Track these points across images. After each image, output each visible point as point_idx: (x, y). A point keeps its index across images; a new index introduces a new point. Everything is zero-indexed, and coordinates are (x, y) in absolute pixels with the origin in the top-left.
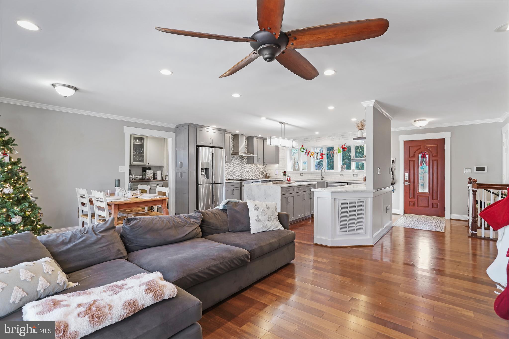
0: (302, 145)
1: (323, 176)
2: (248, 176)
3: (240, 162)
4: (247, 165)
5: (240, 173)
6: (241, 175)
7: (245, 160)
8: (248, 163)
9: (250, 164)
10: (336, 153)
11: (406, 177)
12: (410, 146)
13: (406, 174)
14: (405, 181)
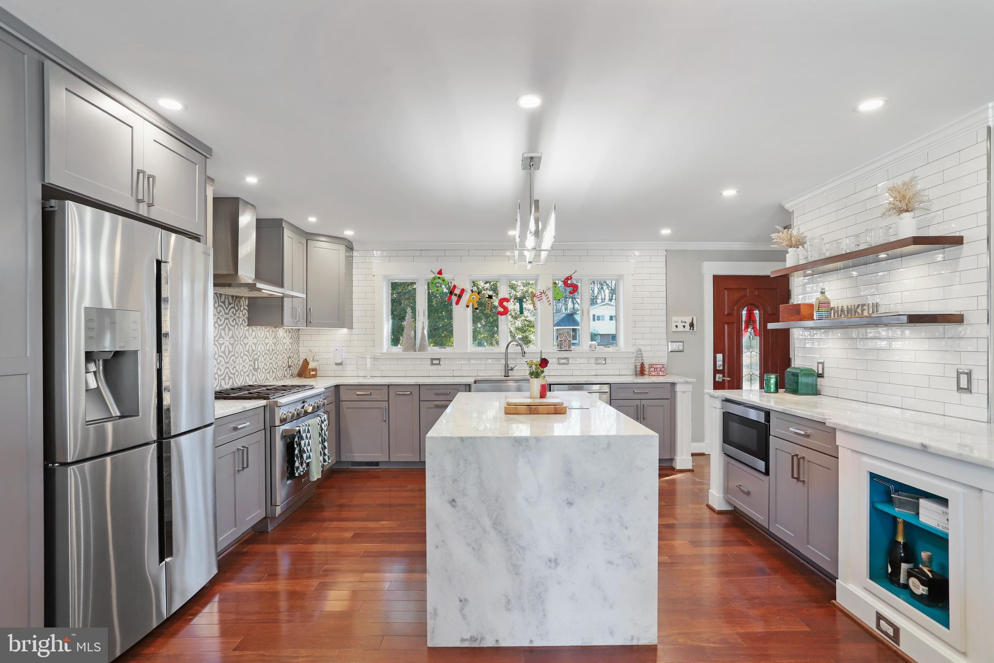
0: (437, 270)
1: (511, 366)
2: (253, 375)
3: (226, 319)
4: (248, 330)
5: (228, 365)
6: (232, 371)
7: (243, 313)
8: (252, 321)
9: (259, 327)
10: (548, 300)
11: (720, 363)
12: (725, 289)
13: (720, 356)
14: (716, 371)
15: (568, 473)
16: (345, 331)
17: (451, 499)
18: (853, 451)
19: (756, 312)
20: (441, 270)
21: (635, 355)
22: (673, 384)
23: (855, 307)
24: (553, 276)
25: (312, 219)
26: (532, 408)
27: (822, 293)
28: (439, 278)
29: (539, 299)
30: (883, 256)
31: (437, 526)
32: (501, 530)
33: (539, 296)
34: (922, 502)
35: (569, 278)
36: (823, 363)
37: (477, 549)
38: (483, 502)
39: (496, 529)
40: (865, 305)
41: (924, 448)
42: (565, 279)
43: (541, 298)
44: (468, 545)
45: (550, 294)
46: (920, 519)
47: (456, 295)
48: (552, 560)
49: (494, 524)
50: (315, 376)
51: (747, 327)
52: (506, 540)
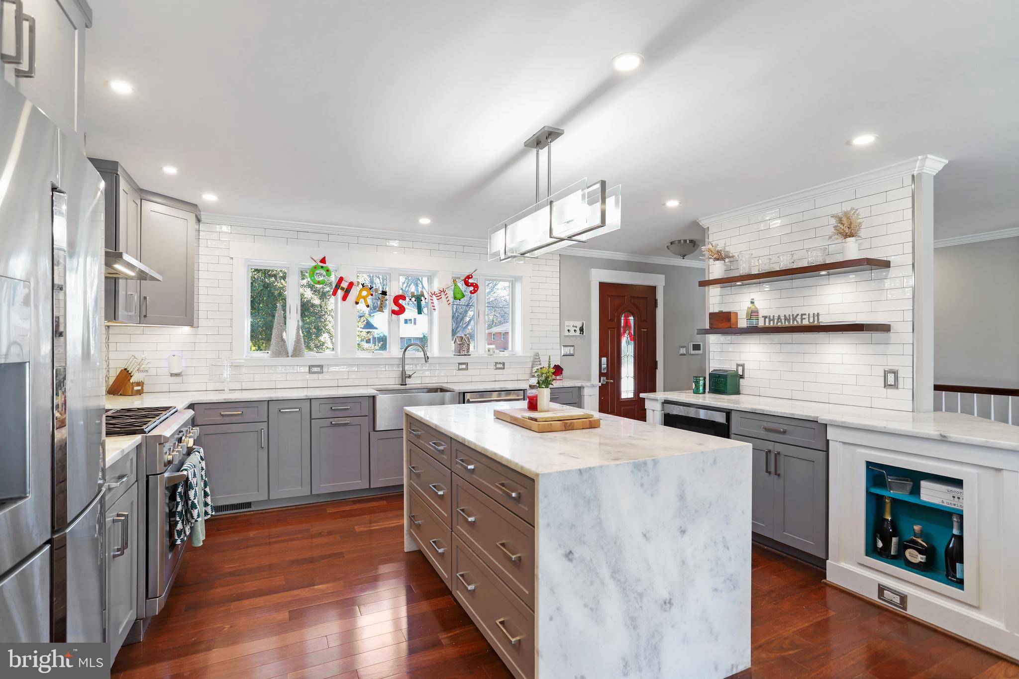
0: (318, 258)
1: (408, 372)
10: (448, 299)
11: (604, 366)
12: (608, 295)
13: (604, 360)
14: (601, 374)
15: (682, 497)
16: (186, 329)
17: (568, 551)
18: (844, 443)
19: (631, 318)
20: (325, 257)
21: (532, 359)
22: (580, 388)
23: (794, 317)
24: (452, 274)
25: (170, 170)
26: (567, 423)
27: (752, 303)
28: (322, 267)
29: (438, 298)
30: (823, 273)
31: (552, 590)
32: (619, 578)
33: (438, 295)
34: (924, 484)
35: (470, 276)
36: (743, 366)
37: (594, 610)
38: (602, 548)
39: (614, 578)
40: (805, 314)
41: (943, 439)
42: (466, 278)
43: (440, 297)
44: (586, 605)
45: (450, 294)
46: (922, 498)
47: (342, 289)
48: (667, 602)
49: (613, 572)
50: (140, 393)
51: (624, 332)
52: (624, 589)
